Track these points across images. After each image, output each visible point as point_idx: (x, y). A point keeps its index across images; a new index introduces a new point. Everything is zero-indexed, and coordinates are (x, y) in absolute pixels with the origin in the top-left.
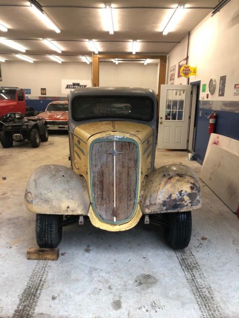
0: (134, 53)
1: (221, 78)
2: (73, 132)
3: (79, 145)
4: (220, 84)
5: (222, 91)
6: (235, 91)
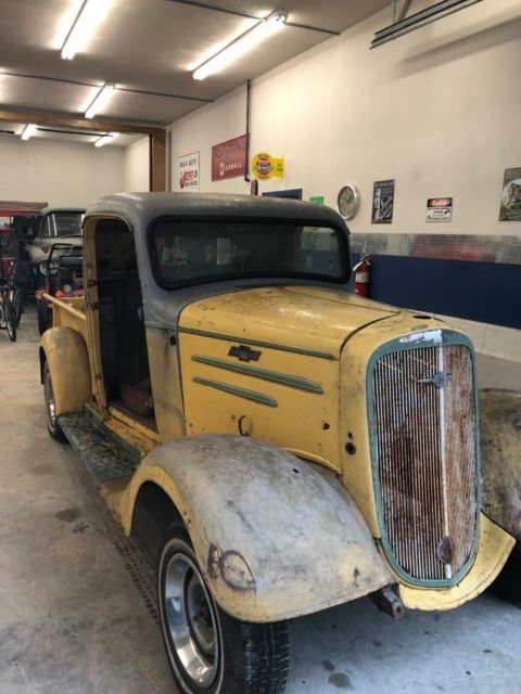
0: (89, 115)
1: (378, 185)
2: (175, 325)
3: (248, 361)
4: (375, 196)
5: (384, 213)
6: (431, 212)
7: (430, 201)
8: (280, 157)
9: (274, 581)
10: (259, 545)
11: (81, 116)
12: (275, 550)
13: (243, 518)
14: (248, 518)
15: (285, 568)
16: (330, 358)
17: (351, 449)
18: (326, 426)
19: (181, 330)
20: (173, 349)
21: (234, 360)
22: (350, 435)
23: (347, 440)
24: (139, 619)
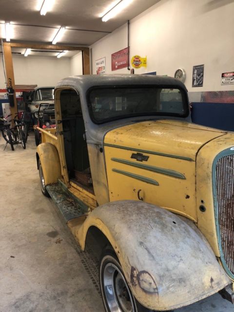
1: (195, 68)
2: (102, 142)
3: (142, 161)
4: (194, 73)
5: (198, 81)
6: (224, 80)
7: (223, 74)
8: (145, 57)
9: (168, 288)
10: (159, 267)
11: (50, 43)
12: (168, 270)
13: (149, 252)
14: (151, 251)
15: (174, 280)
16: (190, 160)
17: (202, 209)
18: (188, 197)
19: (105, 144)
20: (101, 154)
21: (134, 161)
22: (202, 201)
23: (201, 204)
24: (90, 290)
